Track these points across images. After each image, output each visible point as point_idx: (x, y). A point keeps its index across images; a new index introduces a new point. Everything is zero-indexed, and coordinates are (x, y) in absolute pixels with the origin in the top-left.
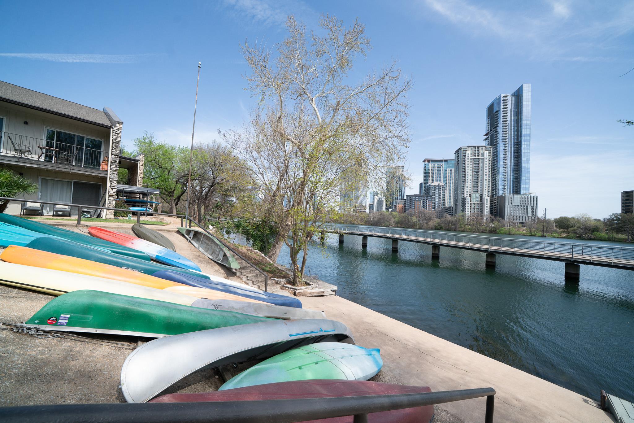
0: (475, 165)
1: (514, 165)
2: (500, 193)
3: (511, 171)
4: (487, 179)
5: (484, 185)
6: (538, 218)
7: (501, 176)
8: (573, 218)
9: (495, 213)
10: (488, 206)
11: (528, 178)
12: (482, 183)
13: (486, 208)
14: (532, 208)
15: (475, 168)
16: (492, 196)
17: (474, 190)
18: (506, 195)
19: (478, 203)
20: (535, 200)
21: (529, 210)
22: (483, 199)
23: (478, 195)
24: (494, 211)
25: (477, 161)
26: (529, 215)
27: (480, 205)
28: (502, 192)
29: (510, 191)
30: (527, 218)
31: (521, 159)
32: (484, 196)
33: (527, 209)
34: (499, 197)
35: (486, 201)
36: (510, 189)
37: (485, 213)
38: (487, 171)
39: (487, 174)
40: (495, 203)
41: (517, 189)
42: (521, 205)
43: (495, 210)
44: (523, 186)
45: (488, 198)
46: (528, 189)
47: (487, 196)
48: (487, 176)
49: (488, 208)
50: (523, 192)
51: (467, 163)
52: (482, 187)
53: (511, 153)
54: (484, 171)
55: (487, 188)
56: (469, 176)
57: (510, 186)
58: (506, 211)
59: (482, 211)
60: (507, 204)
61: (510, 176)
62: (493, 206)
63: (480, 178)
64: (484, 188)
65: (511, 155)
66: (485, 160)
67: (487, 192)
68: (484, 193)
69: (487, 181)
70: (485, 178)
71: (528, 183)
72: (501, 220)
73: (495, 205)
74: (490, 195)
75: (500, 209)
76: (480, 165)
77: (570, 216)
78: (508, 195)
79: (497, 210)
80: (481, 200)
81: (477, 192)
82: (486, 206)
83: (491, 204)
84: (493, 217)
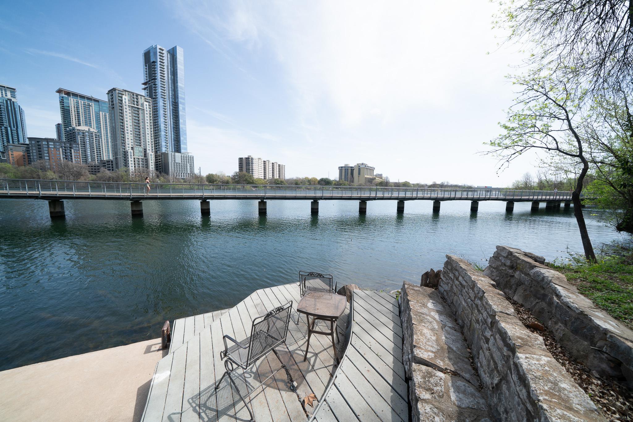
0: (134, 115)
1: (173, 125)
2: (164, 150)
3: (171, 129)
4: (149, 133)
5: (147, 139)
6: (195, 175)
7: (163, 133)
8: (216, 175)
9: (160, 169)
10: (153, 161)
11: (186, 139)
12: (145, 136)
13: (151, 164)
14: (190, 166)
15: (135, 118)
16: (156, 152)
17: (136, 144)
18: (169, 152)
19: (143, 158)
20: (191, 159)
21: (188, 167)
22: (147, 155)
23: (141, 149)
24: (159, 168)
25: (137, 111)
26: (189, 172)
27: (144, 161)
28: (165, 149)
29: (172, 149)
30: (187, 175)
31: (179, 120)
32: (148, 151)
33: (187, 167)
34: (162, 153)
35: (150, 156)
36: (172, 147)
37: (151, 169)
38: (149, 124)
39: (149, 127)
40: (160, 159)
41: (178, 149)
42: (182, 163)
43: (160, 166)
44: (182, 146)
45: (152, 153)
46: (186, 149)
47: (150, 151)
48: (149, 130)
49: (153, 164)
50: (182, 151)
51: (125, 110)
52: (145, 141)
53: (170, 111)
54: (145, 124)
55: (150, 143)
56: (129, 126)
57: (172, 144)
58: (170, 168)
59: (147, 166)
60: (170, 161)
61: (171, 134)
62: (157, 162)
63: (142, 130)
64: (147, 143)
65: (170, 114)
66: (146, 112)
67: (150, 147)
68: (148, 148)
69: (149, 135)
70: (147, 132)
71: (186, 144)
72: (166, 176)
73: (160, 162)
74: (154, 150)
75: (164, 166)
76: (141, 115)
77: (214, 173)
78: (171, 153)
79: (162, 166)
80: (145, 155)
81: (140, 146)
82: (150, 161)
83: (156, 160)
84: (158, 173)
